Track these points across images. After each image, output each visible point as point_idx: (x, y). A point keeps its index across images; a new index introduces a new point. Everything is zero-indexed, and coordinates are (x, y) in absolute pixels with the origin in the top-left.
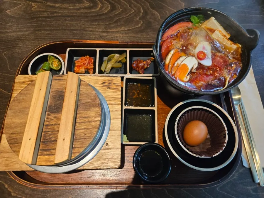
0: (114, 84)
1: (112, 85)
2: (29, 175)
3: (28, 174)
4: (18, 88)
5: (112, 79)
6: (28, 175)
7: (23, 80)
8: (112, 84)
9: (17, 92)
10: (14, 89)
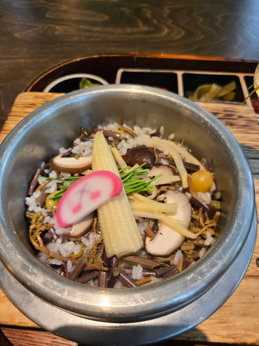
0: (241, 117)
1: (235, 119)
2: (9, 339)
3: (6, 335)
4: (18, 114)
5: (232, 108)
6: (6, 338)
7: (32, 101)
8: (235, 117)
9: (16, 121)
10: (10, 116)
